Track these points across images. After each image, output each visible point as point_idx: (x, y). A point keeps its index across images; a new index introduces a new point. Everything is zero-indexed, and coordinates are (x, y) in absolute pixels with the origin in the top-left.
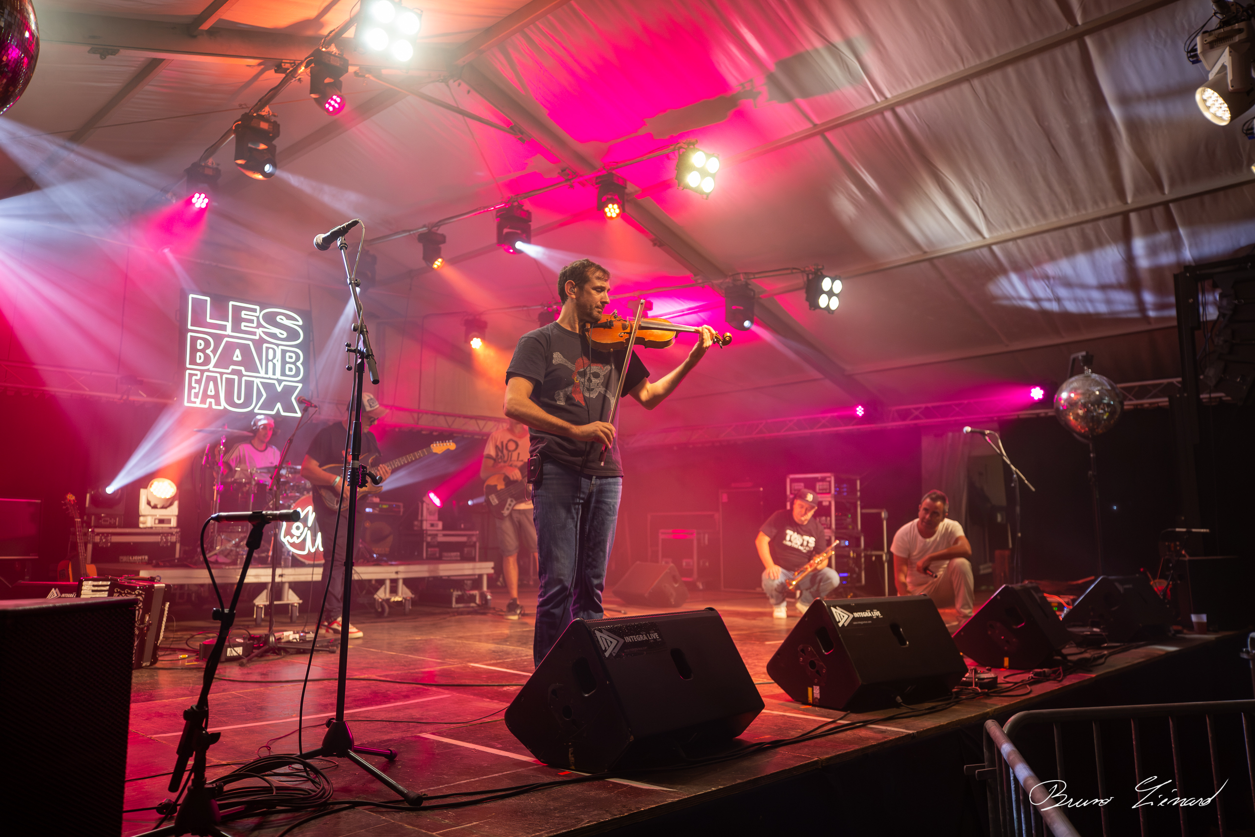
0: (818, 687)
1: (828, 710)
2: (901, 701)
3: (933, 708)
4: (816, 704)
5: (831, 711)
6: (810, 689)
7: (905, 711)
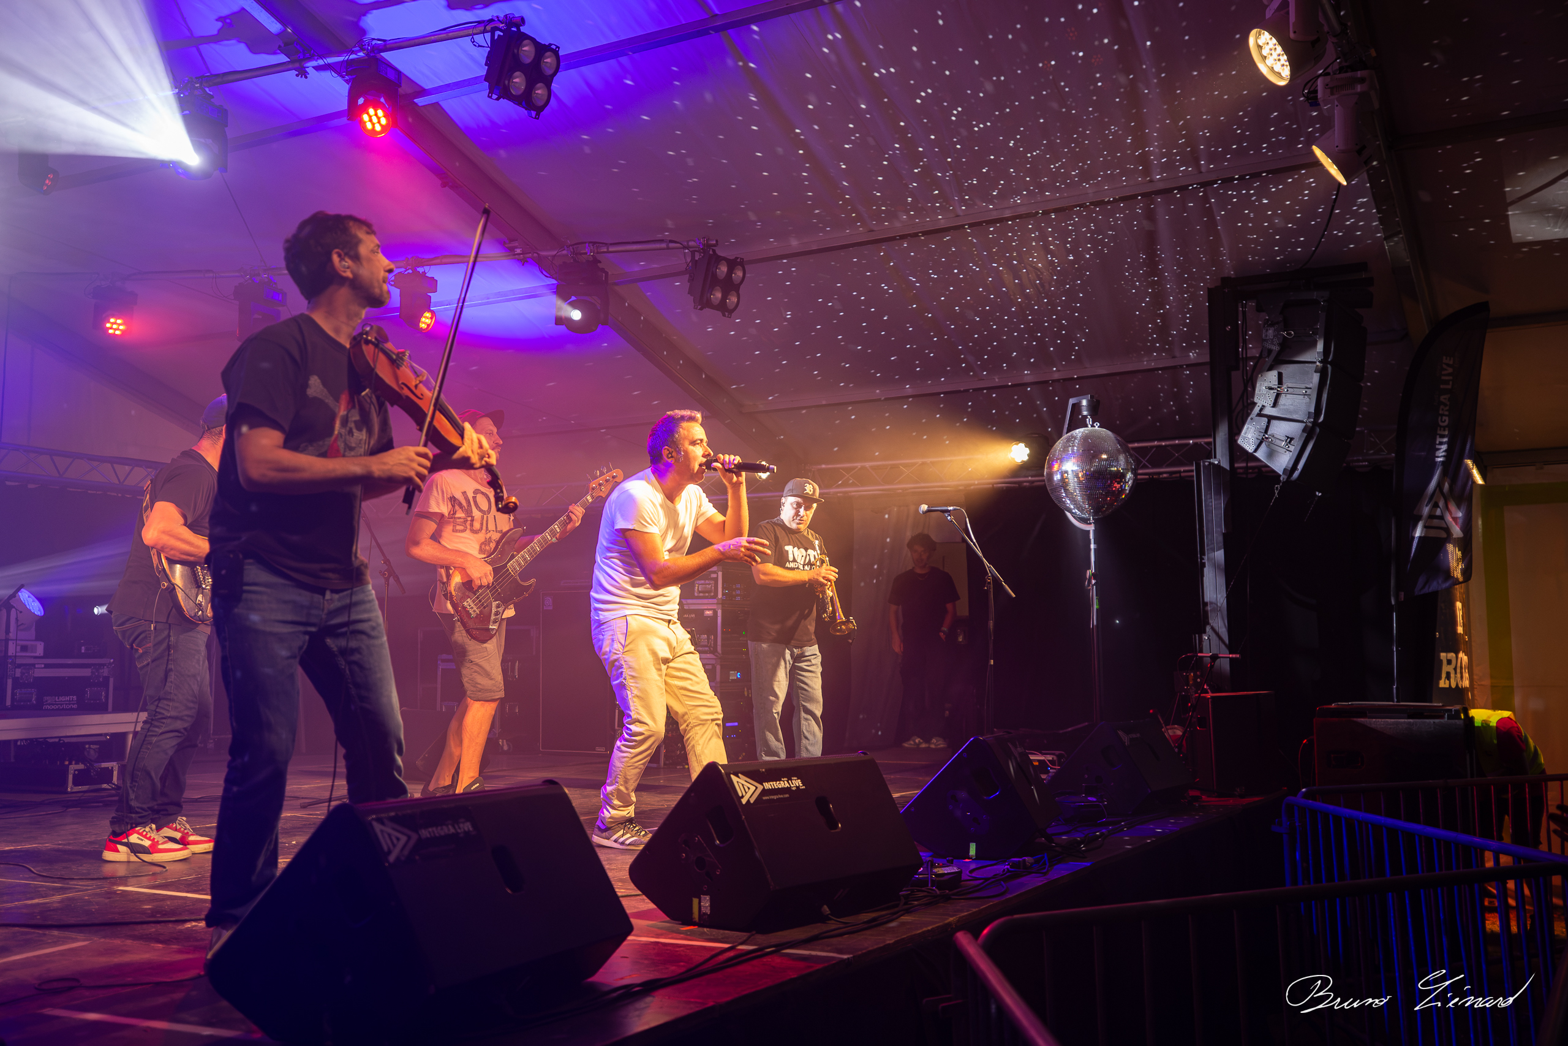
0: (708, 898)
1: (722, 931)
2: (829, 912)
3: (874, 920)
4: (705, 922)
5: (727, 932)
6: (695, 901)
7: (834, 927)
